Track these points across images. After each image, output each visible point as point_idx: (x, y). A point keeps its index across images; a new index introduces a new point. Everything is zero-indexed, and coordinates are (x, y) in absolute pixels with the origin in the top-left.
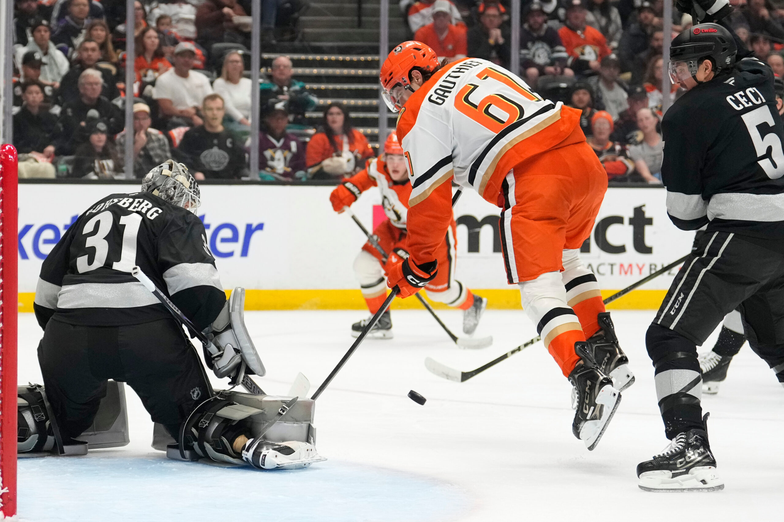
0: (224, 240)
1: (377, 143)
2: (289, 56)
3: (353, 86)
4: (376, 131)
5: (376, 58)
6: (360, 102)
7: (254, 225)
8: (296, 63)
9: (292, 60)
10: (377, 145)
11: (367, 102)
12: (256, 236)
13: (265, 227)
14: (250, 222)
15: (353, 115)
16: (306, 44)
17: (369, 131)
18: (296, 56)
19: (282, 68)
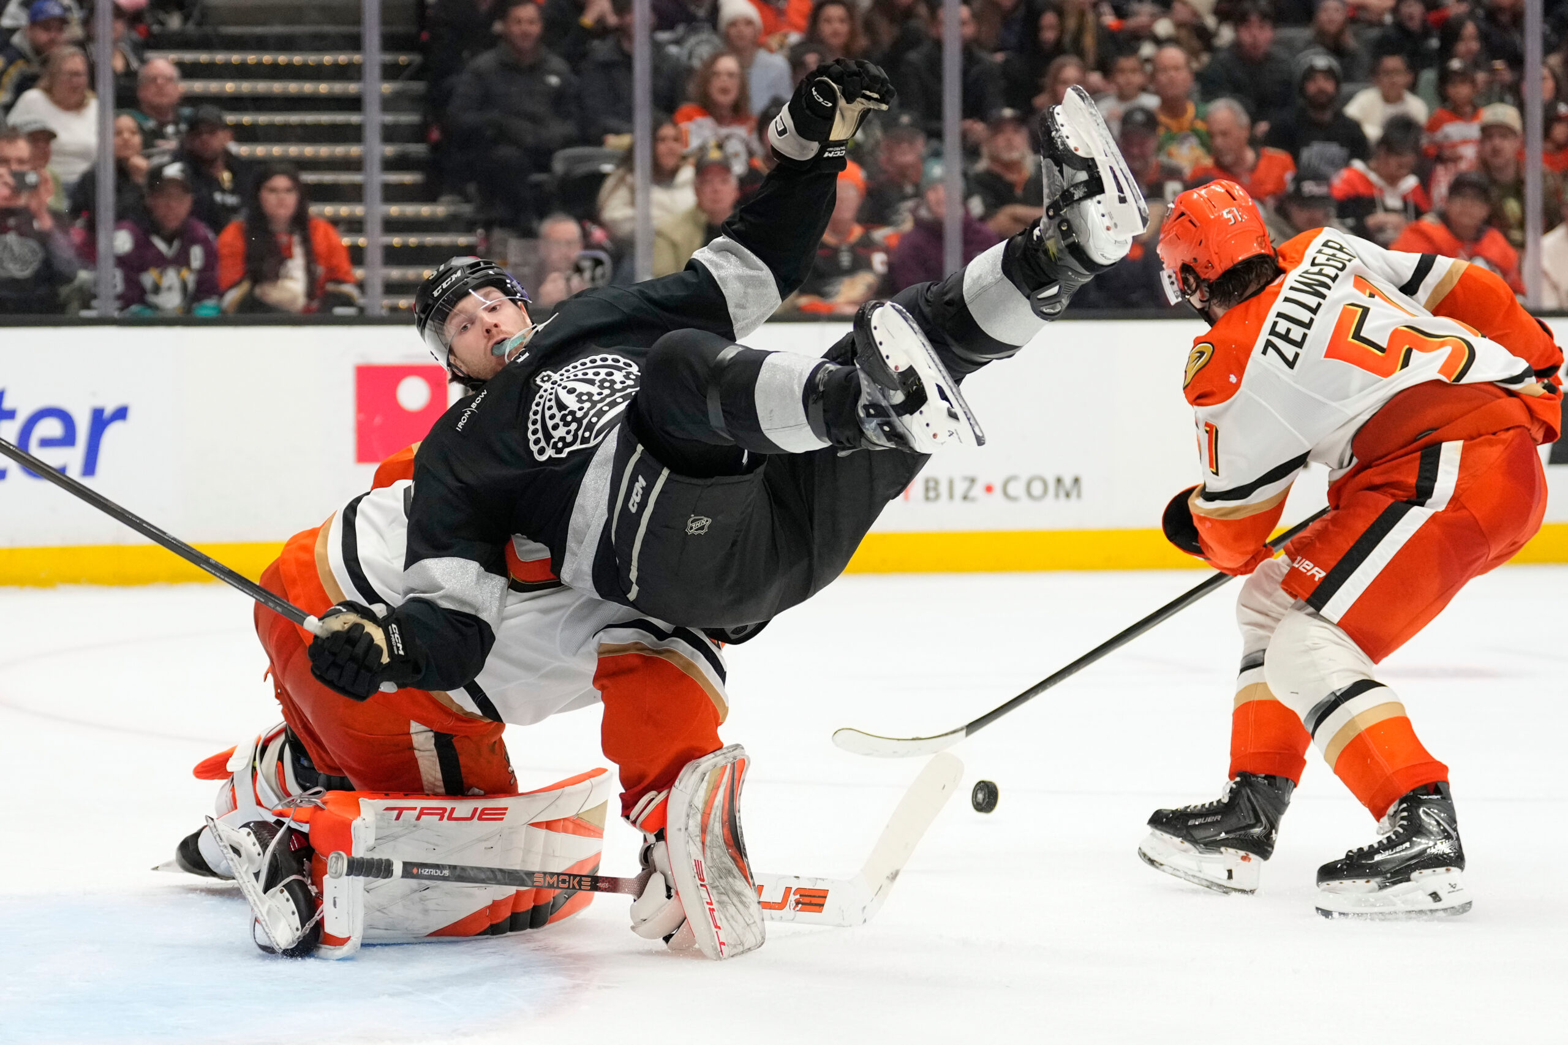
0: (46, 443)
1: (361, 236)
2: (174, 56)
3: (310, 118)
4: (358, 210)
5: (357, 58)
6: (324, 151)
7: (109, 409)
8: (189, 71)
9: (180, 65)
10: (361, 241)
11: (339, 150)
12: (113, 433)
13: (131, 414)
14: (98, 403)
15: (309, 178)
16: (208, 29)
17: (344, 210)
18: (189, 57)
19: (159, 81)
